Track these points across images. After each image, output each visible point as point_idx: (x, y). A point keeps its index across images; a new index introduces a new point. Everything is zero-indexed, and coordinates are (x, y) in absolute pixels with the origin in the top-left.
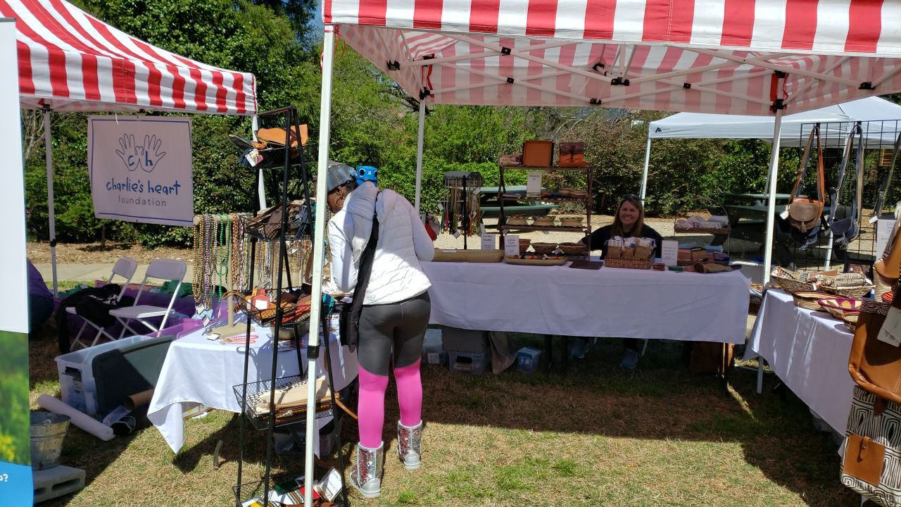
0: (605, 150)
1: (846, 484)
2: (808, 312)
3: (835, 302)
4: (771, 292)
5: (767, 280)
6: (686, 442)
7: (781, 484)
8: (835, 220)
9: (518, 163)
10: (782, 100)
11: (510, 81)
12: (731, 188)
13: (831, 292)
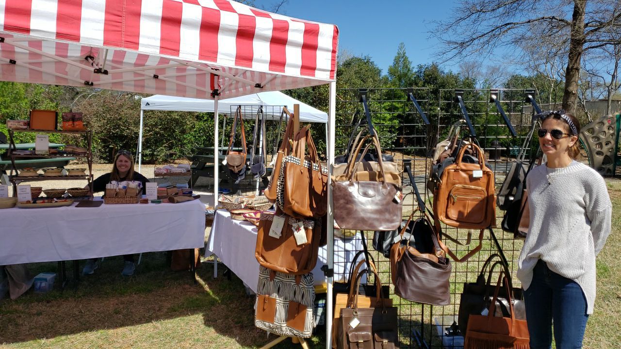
0: (113, 117)
1: (258, 326)
2: (238, 222)
3: (253, 215)
4: (219, 212)
5: (216, 204)
6: (166, 321)
7: (224, 335)
8: (253, 164)
9: (26, 127)
10: (218, 90)
11: (13, 62)
12: (203, 143)
13: (252, 209)
